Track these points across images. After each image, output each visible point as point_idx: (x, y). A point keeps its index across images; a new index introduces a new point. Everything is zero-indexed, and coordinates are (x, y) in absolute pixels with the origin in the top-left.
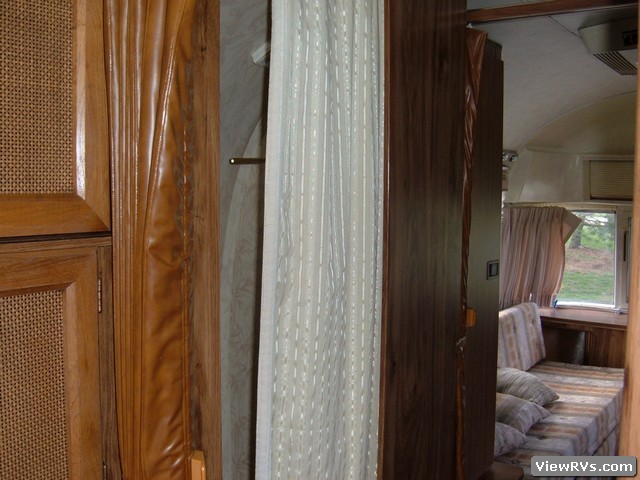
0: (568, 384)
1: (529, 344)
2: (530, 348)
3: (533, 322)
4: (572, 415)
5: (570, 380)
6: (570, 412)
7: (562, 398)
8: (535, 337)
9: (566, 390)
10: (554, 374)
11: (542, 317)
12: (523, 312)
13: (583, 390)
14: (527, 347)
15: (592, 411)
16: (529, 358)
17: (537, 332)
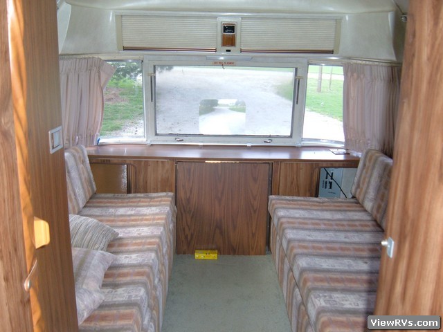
0: (122, 216)
1: (82, 184)
2: (83, 188)
3: (83, 162)
4: (134, 252)
5: (121, 211)
6: (132, 248)
7: (121, 233)
8: (86, 175)
9: (121, 223)
10: (107, 207)
11: (90, 157)
12: (74, 156)
13: (136, 220)
14: (81, 187)
15: (150, 243)
16: (83, 196)
17: (87, 170)
